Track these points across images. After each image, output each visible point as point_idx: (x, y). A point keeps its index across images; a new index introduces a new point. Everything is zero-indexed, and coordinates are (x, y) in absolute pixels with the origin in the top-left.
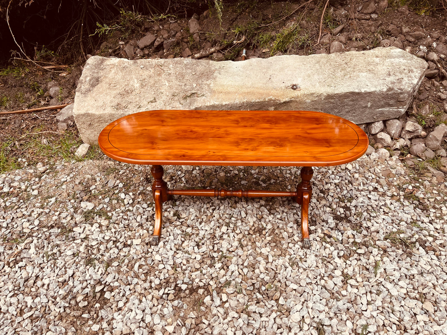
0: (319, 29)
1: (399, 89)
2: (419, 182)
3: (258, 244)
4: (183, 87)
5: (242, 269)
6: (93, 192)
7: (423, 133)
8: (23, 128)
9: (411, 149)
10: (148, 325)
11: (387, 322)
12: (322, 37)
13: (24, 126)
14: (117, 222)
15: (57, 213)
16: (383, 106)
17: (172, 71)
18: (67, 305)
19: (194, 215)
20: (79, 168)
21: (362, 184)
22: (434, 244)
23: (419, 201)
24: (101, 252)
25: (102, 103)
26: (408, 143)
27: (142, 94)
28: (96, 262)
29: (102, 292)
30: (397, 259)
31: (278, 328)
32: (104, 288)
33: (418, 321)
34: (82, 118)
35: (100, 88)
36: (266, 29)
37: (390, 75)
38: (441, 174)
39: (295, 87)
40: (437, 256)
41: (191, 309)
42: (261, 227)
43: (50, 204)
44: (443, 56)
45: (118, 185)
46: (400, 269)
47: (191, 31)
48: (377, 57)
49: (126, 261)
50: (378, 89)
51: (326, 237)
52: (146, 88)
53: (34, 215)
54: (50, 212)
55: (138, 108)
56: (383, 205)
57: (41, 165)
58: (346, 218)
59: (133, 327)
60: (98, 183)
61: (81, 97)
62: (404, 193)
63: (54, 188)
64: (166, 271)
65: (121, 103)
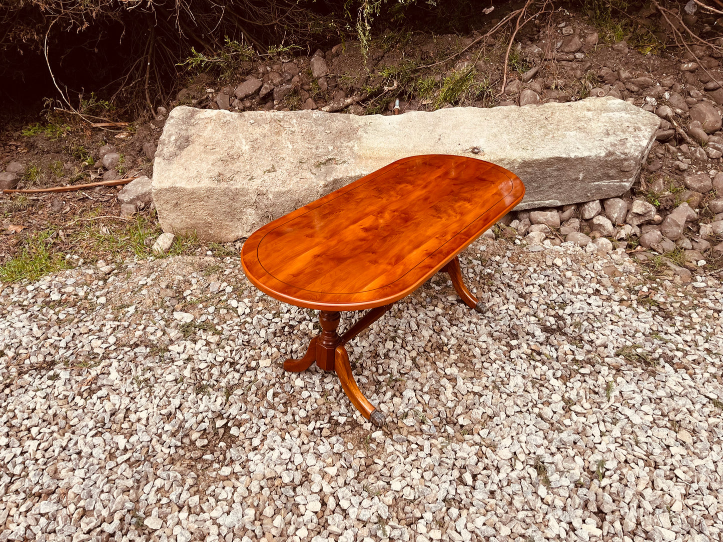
0: (503, 73)
1: (623, 154)
2: (657, 283)
3: (440, 364)
4: (314, 151)
5: (421, 396)
6: (188, 298)
7: (657, 217)
8: (66, 213)
9: (641, 239)
10: (299, 467)
11: (630, 457)
12: (507, 84)
13: (68, 209)
14: (231, 338)
15: (141, 327)
16: (600, 179)
17: (296, 129)
18: (179, 444)
20: (163, 266)
21: (577, 285)
22: (684, 361)
23: (658, 306)
24: (214, 377)
25: (195, 172)
26: (637, 230)
27: (254, 160)
28: (210, 390)
29: (226, 427)
30: (636, 379)
32: (227, 423)
33: (672, 455)
34: (165, 195)
35: (191, 152)
36: (427, 71)
37: (608, 134)
38: (686, 272)
39: (476, 150)
40: (691, 376)
41: (356, 448)
42: (440, 342)
43: (128, 315)
44: (679, 111)
45: (225, 290)
46: (641, 392)
47: (315, 74)
48: (589, 110)
49: (254, 388)
50: (594, 153)
51: (534, 354)
52: (259, 151)
53: (107, 330)
54: (129, 325)
55: (250, 180)
56: (609, 313)
57: (104, 264)
58: (559, 329)
59: (279, 469)
60: (195, 287)
61: (163, 164)
62: (636, 297)
63: (129, 293)
64: (312, 400)
65: (224, 173)
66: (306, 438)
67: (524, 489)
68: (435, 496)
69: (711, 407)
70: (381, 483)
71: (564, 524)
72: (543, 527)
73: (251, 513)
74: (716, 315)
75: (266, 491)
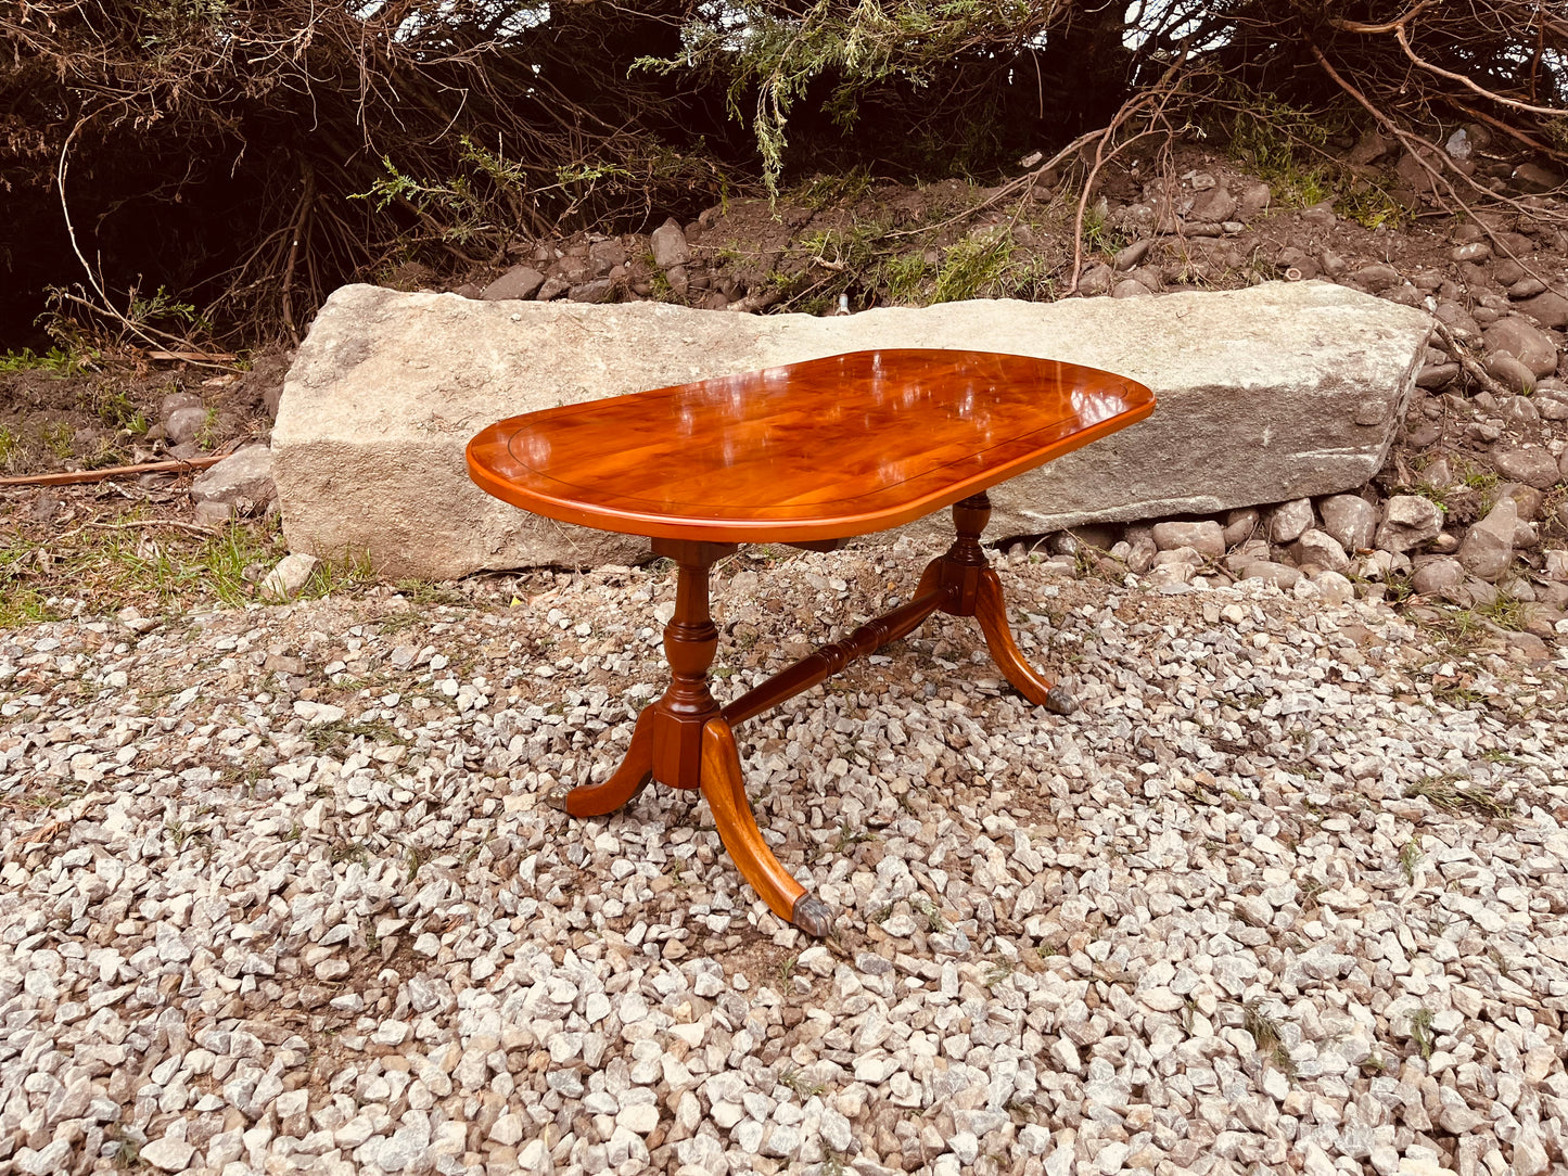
0: (1071, 253)
1: (1358, 382)
2: (1470, 659)
3: (968, 811)
4: (655, 375)
5: (926, 874)
6: (336, 679)
7: (1446, 539)
8: (65, 523)
9: (1416, 579)
10: (598, 1026)
11: (1493, 1005)
12: (1083, 274)
13: (70, 515)
14: (437, 753)
15: (205, 730)
16: (1309, 444)
17: (616, 334)
18: (269, 970)
20: (281, 617)
21: (1283, 661)
23: (1486, 703)
24: (384, 832)
25: (378, 412)
26: (1404, 562)
27: (517, 392)
28: (371, 857)
29: (404, 935)
30: (1468, 839)
32: (407, 927)
34: (301, 461)
35: (371, 371)
36: (906, 248)
37: (1321, 345)
38: (1533, 640)
41: (758, 986)
42: (966, 766)
43: (178, 706)
44: (1461, 332)
45: (428, 664)
46: (1489, 863)
47: (661, 260)
48: (1271, 303)
49: (486, 854)
50: (1292, 379)
51: (1204, 791)
52: (530, 375)
53: (121, 732)
54: (177, 725)
56: (1370, 715)
57: (136, 615)
58: (1254, 746)
59: (542, 1029)
60: (355, 654)
61: (302, 395)
62: (1428, 686)
63: (187, 667)
64: (641, 878)
65: (444, 415)
66: (620, 958)
67: (1227, 1081)
68: (980, 1095)
70: (827, 1067)
71: (1348, 1163)
72: (1291, 1170)
73: (455, 1133)
75: (504, 1083)
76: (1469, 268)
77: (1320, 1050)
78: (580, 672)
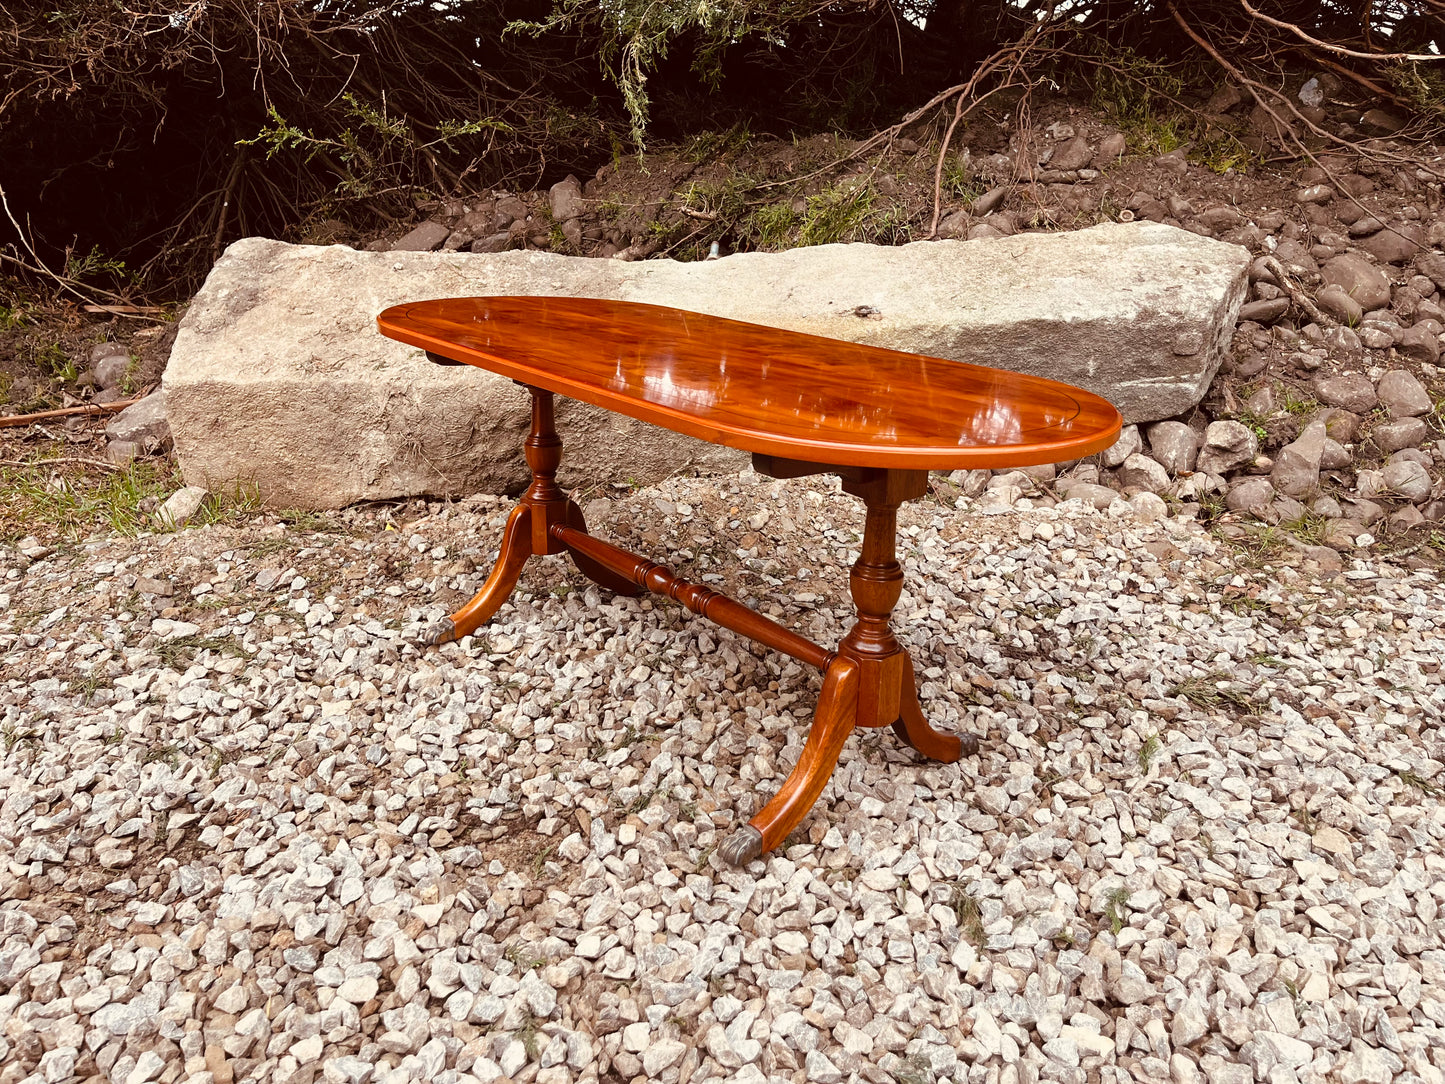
0: (932, 200)
1: (1173, 314)
2: (1264, 571)
3: (752, 711)
5: (696, 769)
6: (200, 600)
7: (1262, 460)
9: (1230, 499)
10: (348, 908)
11: (1194, 886)
12: (942, 219)
14: (273, 664)
15: (64, 645)
16: (1132, 374)
17: (491, 281)
18: (58, 857)
19: (542, 642)
20: (162, 543)
21: (1086, 575)
22: (1329, 703)
23: (1268, 611)
24: (204, 734)
25: (262, 355)
26: (1220, 483)
28: (182, 758)
29: (193, 828)
30: (1212, 734)
31: (818, 909)
32: (198, 820)
33: (1300, 880)
34: (189, 401)
35: (258, 318)
36: (779, 196)
37: (1142, 280)
38: (1330, 553)
39: (862, 311)
40: (1344, 729)
43: (47, 623)
44: (1298, 269)
45: (290, 585)
46: (1224, 755)
47: (557, 214)
48: (1102, 243)
49: (292, 754)
50: (1111, 313)
51: (979, 693)
54: (41, 642)
55: (377, 368)
56: (1156, 623)
57: (35, 543)
58: (1043, 653)
59: (291, 911)
60: (222, 576)
61: (193, 341)
62: (1218, 596)
63: (65, 590)
64: (429, 776)
65: (324, 357)
66: (386, 846)
67: (922, 953)
68: (683, 965)
69: (1395, 785)
70: (553, 942)
71: (1013, 1028)
72: (958, 1034)
73: (183, 1002)
74: (1400, 623)
75: (243, 960)
76: (1313, 209)
77: (1016, 925)
78: (429, 591)
